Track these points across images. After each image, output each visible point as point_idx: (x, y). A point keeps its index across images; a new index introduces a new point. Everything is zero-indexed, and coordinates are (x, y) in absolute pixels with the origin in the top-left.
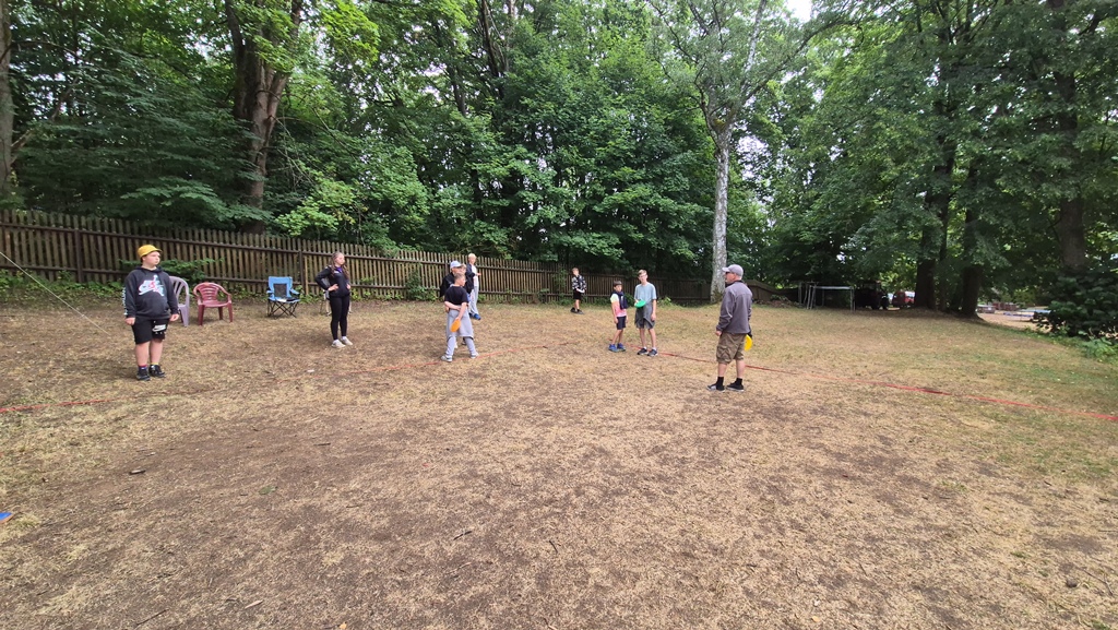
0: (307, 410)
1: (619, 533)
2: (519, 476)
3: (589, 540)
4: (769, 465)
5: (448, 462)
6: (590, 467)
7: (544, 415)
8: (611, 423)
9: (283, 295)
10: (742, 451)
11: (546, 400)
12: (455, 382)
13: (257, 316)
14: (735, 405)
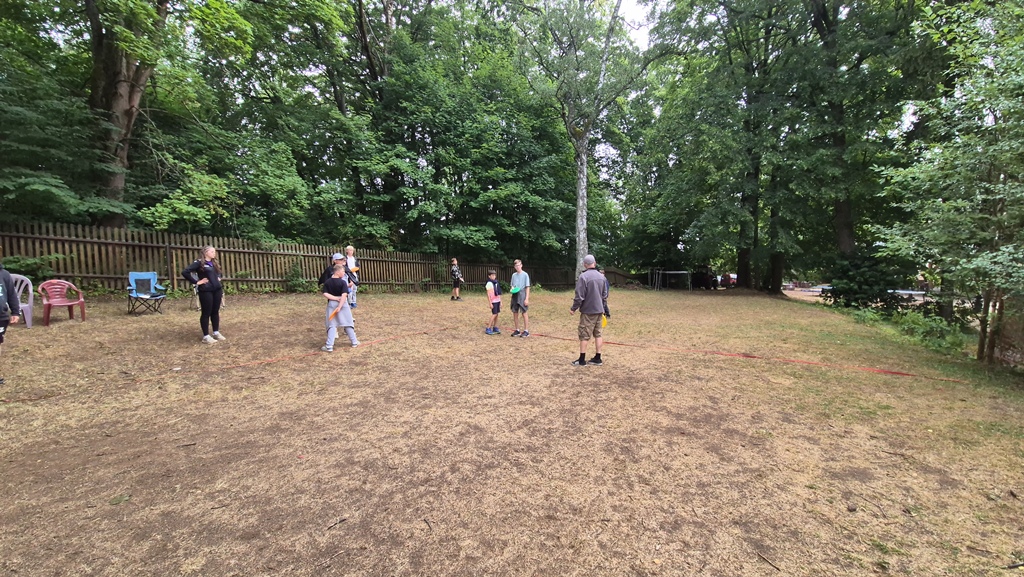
0: (170, 411)
1: (491, 504)
2: (396, 459)
3: (462, 515)
4: (622, 429)
5: (325, 451)
6: (465, 444)
7: (423, 398)
8: (485, 401)
9: (147, 290)
10: (600, 418)
11: (425, 383)
12: (335, 372)
13: (115, 314)
14: (595, 377)
